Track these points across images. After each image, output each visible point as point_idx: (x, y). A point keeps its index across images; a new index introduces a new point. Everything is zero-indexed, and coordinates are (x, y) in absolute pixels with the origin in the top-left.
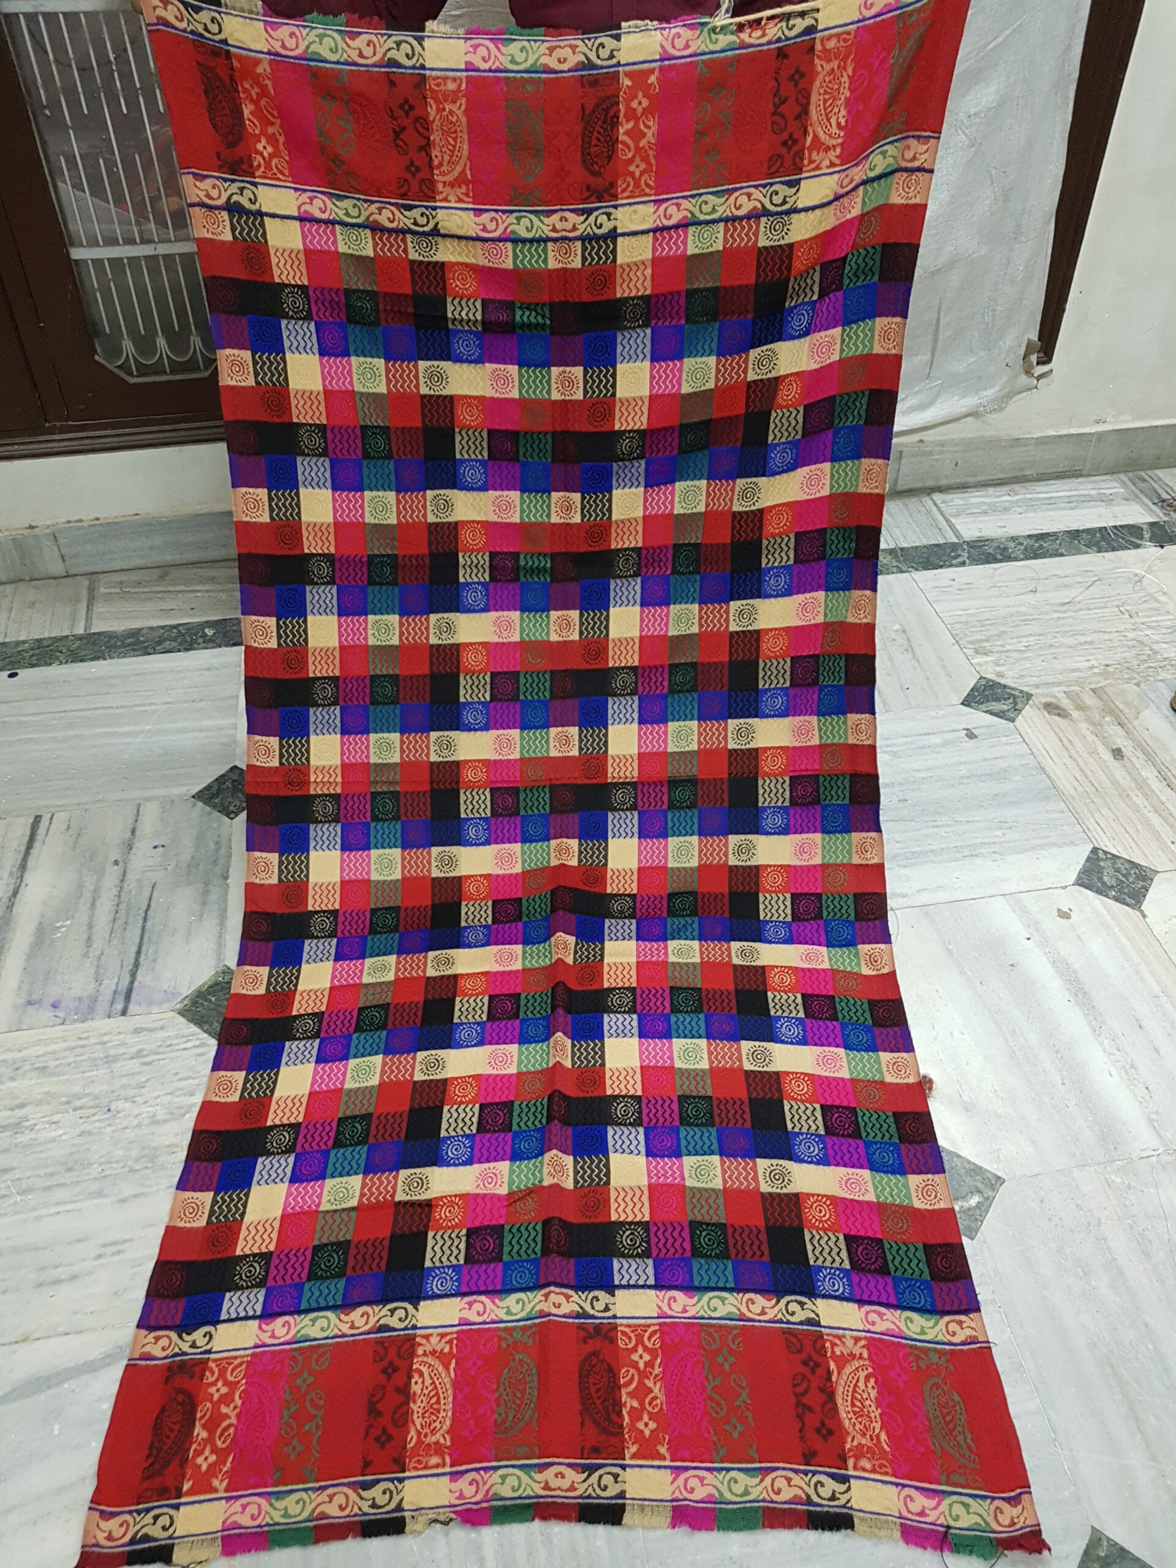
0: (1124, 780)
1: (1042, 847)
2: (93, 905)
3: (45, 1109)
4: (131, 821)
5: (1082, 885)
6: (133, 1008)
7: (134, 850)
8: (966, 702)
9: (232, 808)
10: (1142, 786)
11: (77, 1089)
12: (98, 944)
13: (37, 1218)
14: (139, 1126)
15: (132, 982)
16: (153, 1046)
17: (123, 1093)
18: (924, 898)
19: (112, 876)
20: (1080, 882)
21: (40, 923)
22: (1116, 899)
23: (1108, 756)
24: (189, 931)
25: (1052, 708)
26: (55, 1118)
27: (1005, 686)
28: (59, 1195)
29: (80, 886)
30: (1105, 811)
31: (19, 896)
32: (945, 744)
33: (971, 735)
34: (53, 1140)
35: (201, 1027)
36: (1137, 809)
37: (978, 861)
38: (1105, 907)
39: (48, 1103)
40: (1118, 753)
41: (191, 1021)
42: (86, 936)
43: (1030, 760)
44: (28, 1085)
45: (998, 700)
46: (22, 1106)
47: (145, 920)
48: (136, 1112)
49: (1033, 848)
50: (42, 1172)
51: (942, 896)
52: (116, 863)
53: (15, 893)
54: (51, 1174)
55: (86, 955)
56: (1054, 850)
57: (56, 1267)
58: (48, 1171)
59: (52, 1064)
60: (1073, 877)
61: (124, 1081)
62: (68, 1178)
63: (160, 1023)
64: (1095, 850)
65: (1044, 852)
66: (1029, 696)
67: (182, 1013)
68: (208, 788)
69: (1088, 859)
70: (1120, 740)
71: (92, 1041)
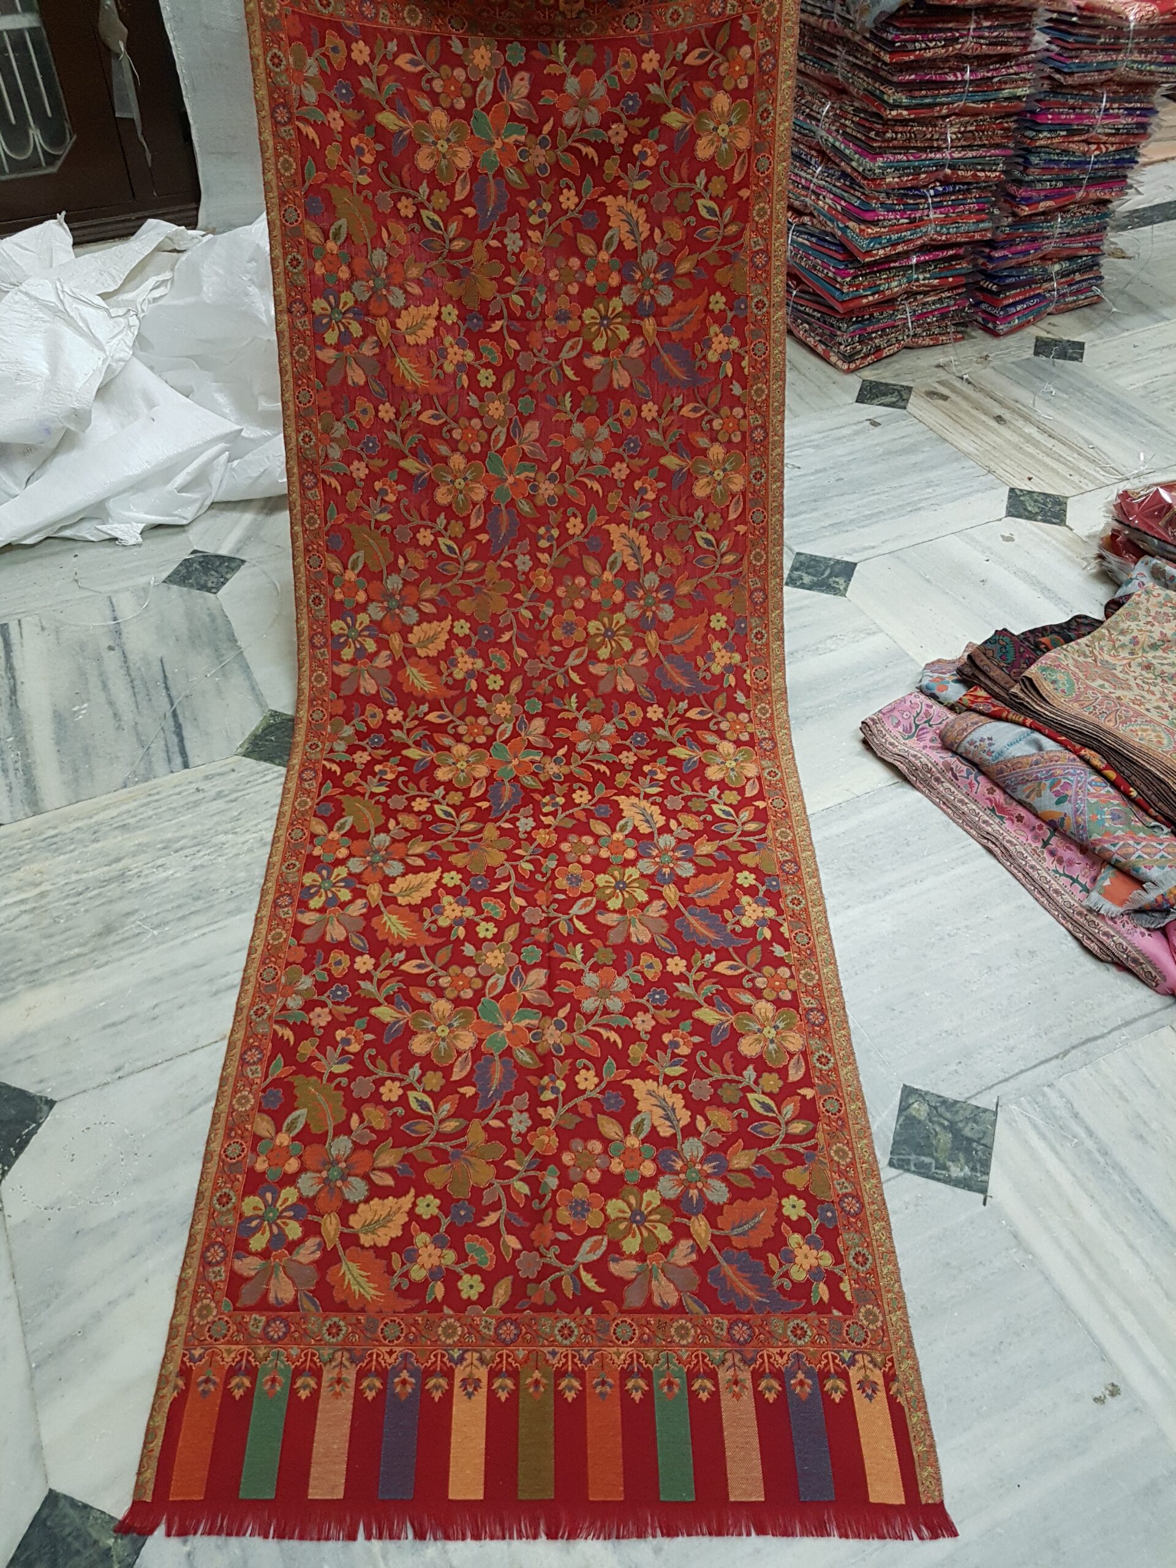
0: (1015, 438)
1: (970, 494)
2: (105, 686)
3: (144, 857)
4: (108, 613)
5: (1013, 516)
6: (192, 760)
7: (124, 635)
8: (860, 399)
9: (210, 584)
10: (1029, 439)
11: (169, 835)
12: (128, 717)
13: (184, 943)
14: (250, 850)
15: (181, 740)
16: (231, 786)
17: (220, 829)
18: (890, 547)
19: (112, 661)
20: (1010, 514)
21: (55, 712)
22: (1044, 521)
23: (993, 423)
24: (219, 691)
25: (932, 394)
26: (159, 862)
27: (886, 384)
28: (195, 920)
29: (83, 674)
30: (1008, 461)
31: (19, 693)
32: (856, 433)
33: (875, 424)
34: (167, 879)
35: (273, 762)
36: (1032, 457)
37: (922, 512)
38: (1040, 528)
39: (144, 852)
40: (999, 419)
41: (260, 759)
42: (111, 713)
43: (934, 436)
44: (112, 842)
45: (885, 395)
46: (118, 860)
47: (167, 688)
48: (242, 840)
49: (963, 496)
50: (169, 907)
51: (906, 543)
52: (111, 648)
53: (14, 691)
54: (179, 906)
55: (119, 728)
56: (980, 495)
57: (225, 976)
58: (175, 904)
59: (132, 821)
60: (1004, 512)
61: (216, 819)
62: (199, 905)
63: (228, 768)
64: (1012, 490)
65: (972, 498)
66: (909, 389)
67: (246, 755)
68: (176, 572)
69: (1010, 497)
70: (999, 411)
71: (164, 794)
